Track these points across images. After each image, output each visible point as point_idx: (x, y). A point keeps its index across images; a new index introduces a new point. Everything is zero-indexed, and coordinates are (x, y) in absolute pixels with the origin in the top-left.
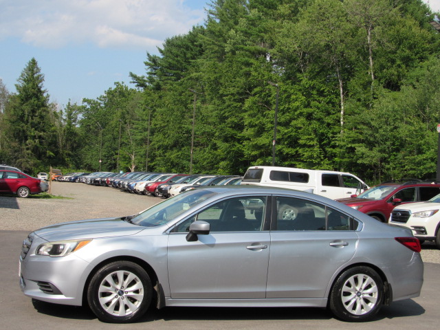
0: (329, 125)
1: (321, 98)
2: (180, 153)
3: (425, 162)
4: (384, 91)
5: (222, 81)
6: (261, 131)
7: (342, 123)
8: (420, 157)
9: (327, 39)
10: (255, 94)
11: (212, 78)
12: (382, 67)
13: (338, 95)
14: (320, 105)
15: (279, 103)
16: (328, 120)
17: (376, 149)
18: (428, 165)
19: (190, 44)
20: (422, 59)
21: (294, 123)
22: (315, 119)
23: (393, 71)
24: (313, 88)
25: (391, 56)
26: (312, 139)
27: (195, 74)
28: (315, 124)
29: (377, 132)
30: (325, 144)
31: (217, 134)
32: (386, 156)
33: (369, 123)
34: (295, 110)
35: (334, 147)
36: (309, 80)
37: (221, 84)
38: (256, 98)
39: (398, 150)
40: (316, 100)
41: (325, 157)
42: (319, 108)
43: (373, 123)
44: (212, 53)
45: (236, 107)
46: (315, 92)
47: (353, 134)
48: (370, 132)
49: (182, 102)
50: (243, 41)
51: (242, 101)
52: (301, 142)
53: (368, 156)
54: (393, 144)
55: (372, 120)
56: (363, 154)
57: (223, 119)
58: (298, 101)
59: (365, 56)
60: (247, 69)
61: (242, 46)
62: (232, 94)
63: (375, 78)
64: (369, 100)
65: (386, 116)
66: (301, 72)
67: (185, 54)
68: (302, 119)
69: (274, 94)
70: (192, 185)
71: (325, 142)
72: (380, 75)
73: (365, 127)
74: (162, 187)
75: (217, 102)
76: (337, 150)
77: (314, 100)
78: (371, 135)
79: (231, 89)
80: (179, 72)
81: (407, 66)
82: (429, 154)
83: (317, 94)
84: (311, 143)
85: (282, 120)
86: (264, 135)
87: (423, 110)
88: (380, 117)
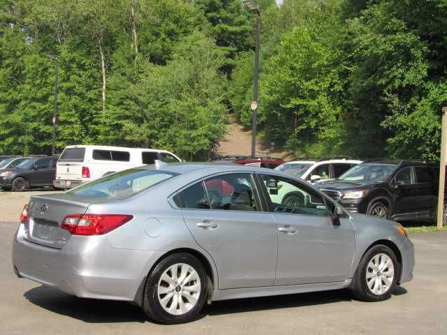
0: (90, 100)
1: (82, 72)
3: (199, 138)
4: (151, 66)
6: (11, 107)
7: (104, 98)
8: (194, 133)
9: (90, 9)
10: (6, 67)
12: (147, 41)
13: (99, 69)
14: (80, 79)
15: (34, 78)
16: (91, 94)
17: (145, 125)
18: (202, 142)
20: (186, 33)
21: (52, 98)
22: (75, 94)
23: (158, 45)
24: (72, 61)
25: (156, 29)
26: (72, 115)
28: (75, 100)
29: (147, 108)
30: (87, 121)
32: (156, 132)
33: (137, 99)
35: (96, 124)
36: (69, 52)
38: (8, 71)
39: (167, 126)
40: (75, 74)
41: (86, 134)
42: (79, 83)
43: (141, 98)
46: (74, 66)
47: (119, 110)
48: (138, 108)
52: (62, 118)
53: (137, 133)
54: (163, 120)
55: (140, 95)
56: (131, 130)
58: (56, 75)
59: (128, 28)
63: (139, 51)
64: (134, 75)
65: (156, 91)
66: (58, 43)
68: (62, 94)
69: (29, 67)
71: (87, 118)
72: (145, 48)
73: (132, 103)
76: (100, 128)
77: (73, 74)
78: (138, 111)
81: (172, 40)
82: (201, 131)
83: (77, 68)
84: (73, 120)
85: (39, 95)
86: (16, 111)
87: (192, 85)
88: (149, 93)
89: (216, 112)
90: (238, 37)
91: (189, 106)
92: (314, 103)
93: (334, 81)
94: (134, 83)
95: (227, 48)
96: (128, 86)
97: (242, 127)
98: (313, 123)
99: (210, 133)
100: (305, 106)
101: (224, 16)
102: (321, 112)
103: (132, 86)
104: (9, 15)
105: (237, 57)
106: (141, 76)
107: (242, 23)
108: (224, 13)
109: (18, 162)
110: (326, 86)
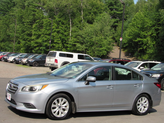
0: (65, 36)
1: (63, 25)
2: (5, 44)
3: (103, 51)
4: (87, 24)
5: (24, 17)
6: (38, 37)
7: (70, 35)
8: (101, 49)
9: (67, 3)
10: (37, 23)
11: (20, 15)
12: (86, 15)
13: (69, 25)
14: (62, 28)
15: (46, 26)
16: (66, 33)
17: (84, 45)
18: (104, 52)
19: (10, 2)
20: (100, 13)
21: (52, 34)
22: (60, 33)
23: (90, 17)
24: (60, 21)
25: (90, 11)
26: (59, 41)
27: (12, 13)
28: (60, 35)
29: (85, 39)
30: (64, 43)
31: (21, 37)
32: (88, 48)
33: (82, 36)
34: (53, 30)
35: (67, 44)
36: (59, 18)
37: (23, 18)
38: (37, 24)
39: (92, 46)
40: (61, 26)
41: (64, 47)
42: (62, 29)
43: (83, 36)
44: (19, 6)
45: (29, 27)
46: (60, 23)
47: (75, 39)
48: (82, 39)
49: (6, 24)
50: (32, 2)
51: (32, 25)
52: (55, 41)
53: (81, 48)
54: (90, 44)
55: (83, 34)
56: (79, 47)
57: (23, 31)
58: (54, 26)
59: (80, 11)
60: (34, 13)
61: (32, 4)
62: (27, 22)
63: (84, 19)
64: (81, 27)
65: (88, 33)
66: (55, 15)
67: (7, 5)
68: (56, 33)
69: (45, 23)
70: (17, 57)
71: (64, 42)
72: (86, 18)
73: (80, 37)
74: (5, 57)
75: (21, 25)
76: (68, 45)
77: (60, 26)
78: (82, 40)
79: (27, 20)
80: (5, 12)
81: (95, 15)
82: (104, 48)
83: (61, 24)
85: (48, 33)
86: (40, 38)
87: (101, 32)
88: (86, 34)
89: (109, 42)
90: (120, 15)
91: (100, 39)
92: (146, 40)
93: (153, 32)
94: (81, 30)
95: (116, 19)
96: (79, 31)
97: (119, 48)
98: (145, 47)
99: (107, 49)
100: (142, 41)
101: (115, 8)
102: (148, 43)
103: (80, 31)
104: (39, 5)
105: (119, 23)
106: (83, 27)
107: (121, 11)
108: (115, 7)
109: (36, 56)
110: (150, 34)
